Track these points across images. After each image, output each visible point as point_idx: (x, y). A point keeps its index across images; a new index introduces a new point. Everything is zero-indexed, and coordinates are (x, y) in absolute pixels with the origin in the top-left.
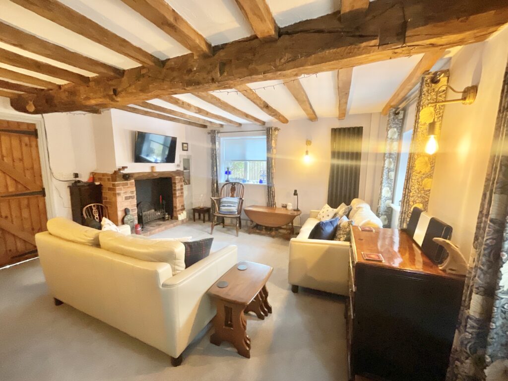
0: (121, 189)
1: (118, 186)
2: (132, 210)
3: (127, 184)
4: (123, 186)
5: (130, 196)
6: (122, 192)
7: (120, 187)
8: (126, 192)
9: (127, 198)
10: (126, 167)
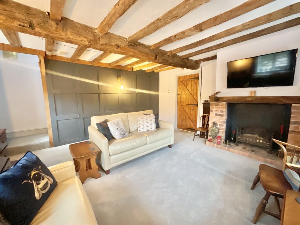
0: (213, 108)
1: (211, 105)
2: (220, 125)
3: (218, 105)
4: (215, 106)
5: (219, 114)
6: (214, 110)
7: (213, 106)
8: (217, 110)
9: (217, 115)
10: (220, 92)
